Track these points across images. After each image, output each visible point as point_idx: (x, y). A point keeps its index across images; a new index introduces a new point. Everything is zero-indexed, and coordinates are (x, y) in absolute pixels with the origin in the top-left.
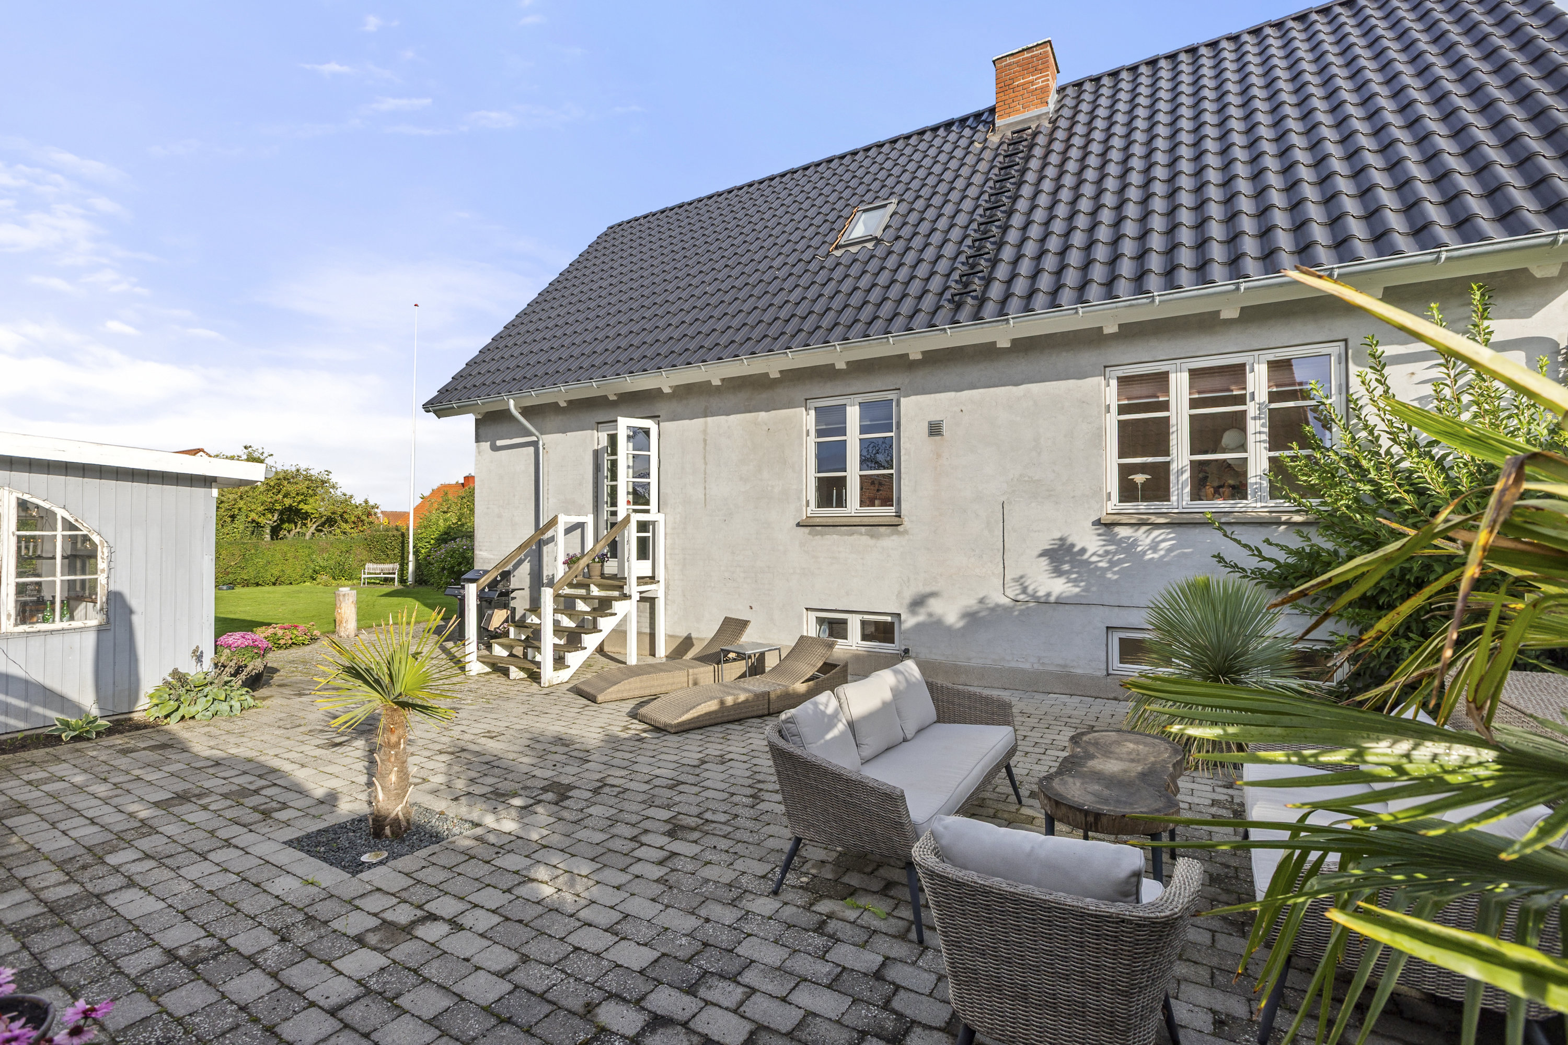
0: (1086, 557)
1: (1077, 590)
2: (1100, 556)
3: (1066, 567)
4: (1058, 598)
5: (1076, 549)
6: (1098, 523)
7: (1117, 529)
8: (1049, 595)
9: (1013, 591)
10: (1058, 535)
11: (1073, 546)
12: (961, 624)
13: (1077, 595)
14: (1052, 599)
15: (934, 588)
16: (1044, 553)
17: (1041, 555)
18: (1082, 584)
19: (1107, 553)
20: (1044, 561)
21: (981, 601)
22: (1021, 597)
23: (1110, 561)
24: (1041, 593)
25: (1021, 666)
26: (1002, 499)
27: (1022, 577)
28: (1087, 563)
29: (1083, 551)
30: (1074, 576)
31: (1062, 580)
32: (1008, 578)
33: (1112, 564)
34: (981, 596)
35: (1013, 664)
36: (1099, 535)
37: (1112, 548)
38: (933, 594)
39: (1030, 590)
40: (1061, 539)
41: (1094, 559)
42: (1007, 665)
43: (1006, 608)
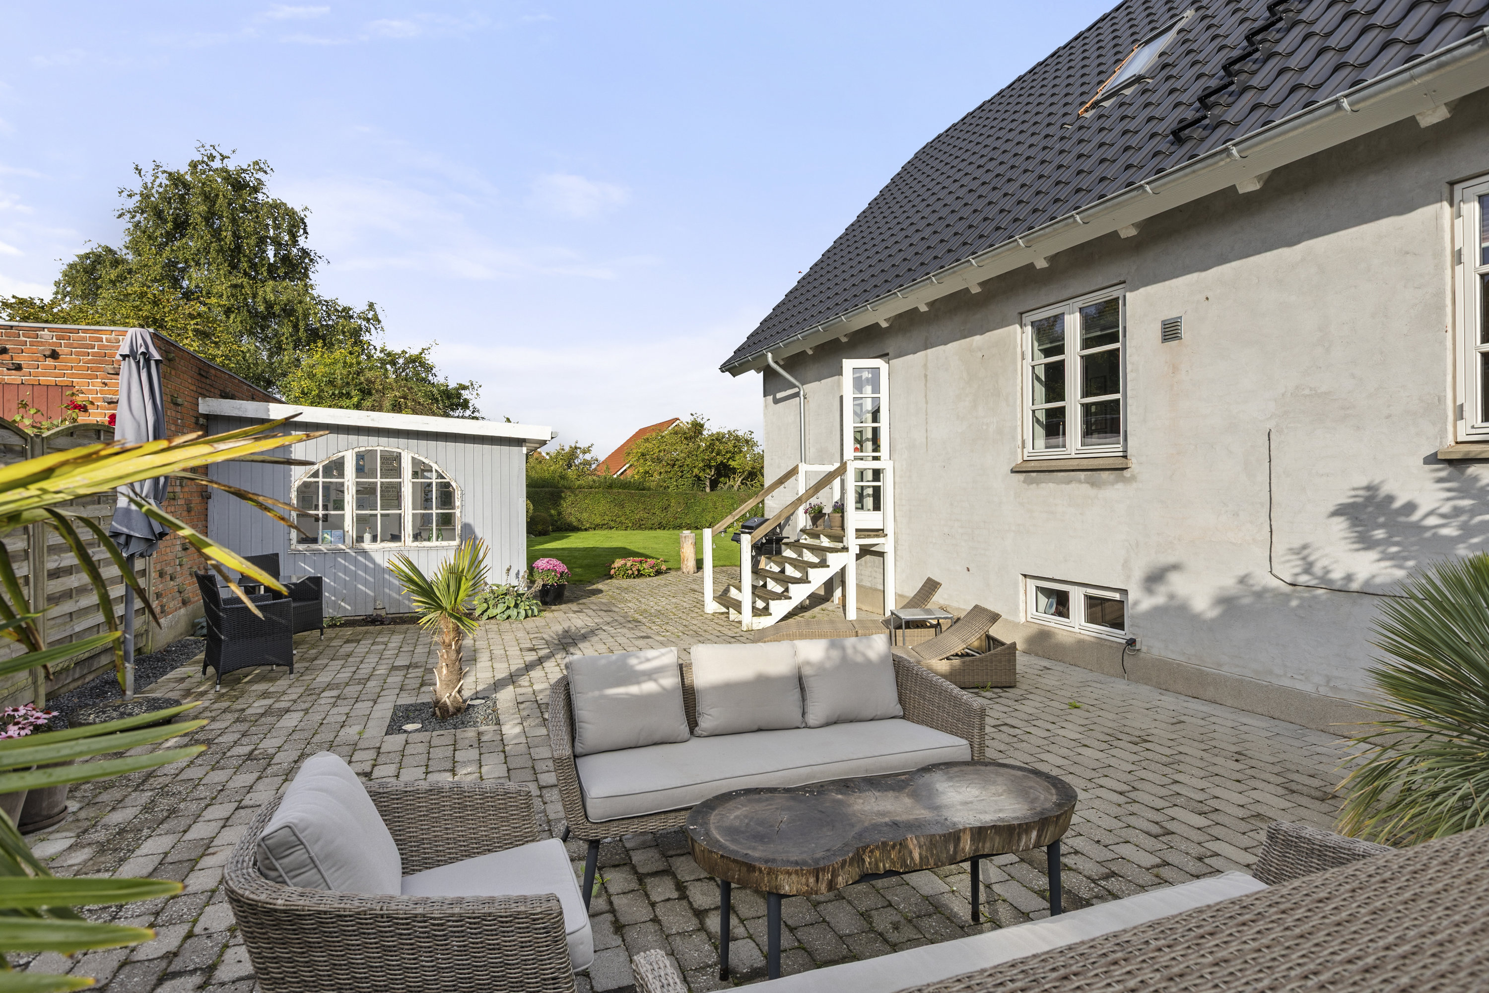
0: (1415, 517)
1: (1400, 574)
2: (1443, 516)
3: (1380, 534)
4: (1367, 582)
5: (1397, 504)
6: (1432, 459)
7: (1473, 470)
8: (1349, 578)
9: (1288, 570)
10: (1363, 481)
11: (1390, 499)
12: (1213, 613)
13: (1399, 583)
14: (1355, 586)
15: (1171, 559)
16: (1340, 511)
17: (1336, 513)
18: (1411, 563)
19: (1457, 512)
20: (1340, 525)
21: (1242, 580)
22: (1304, 579)
23: (1464, 527)
24: (1337, 575)
25: (1299, 686)
26: (1269, 425)
27: (1305, 547)
28: (1418, 528)
29: (1410, 507)
30: (1394, 549)
31: (1373, 555)
32: (1279, 548)
33: (1468, 531)
34: (1242, 573)
35: (1286, 682)
36: (1440, 480)
37: (1466, 503)
38: (1175, 567)
39: (1317, 569)
40: (1368, 488)
41: (1432, 521)
42: (1275, 681)
43: (1277, 594)
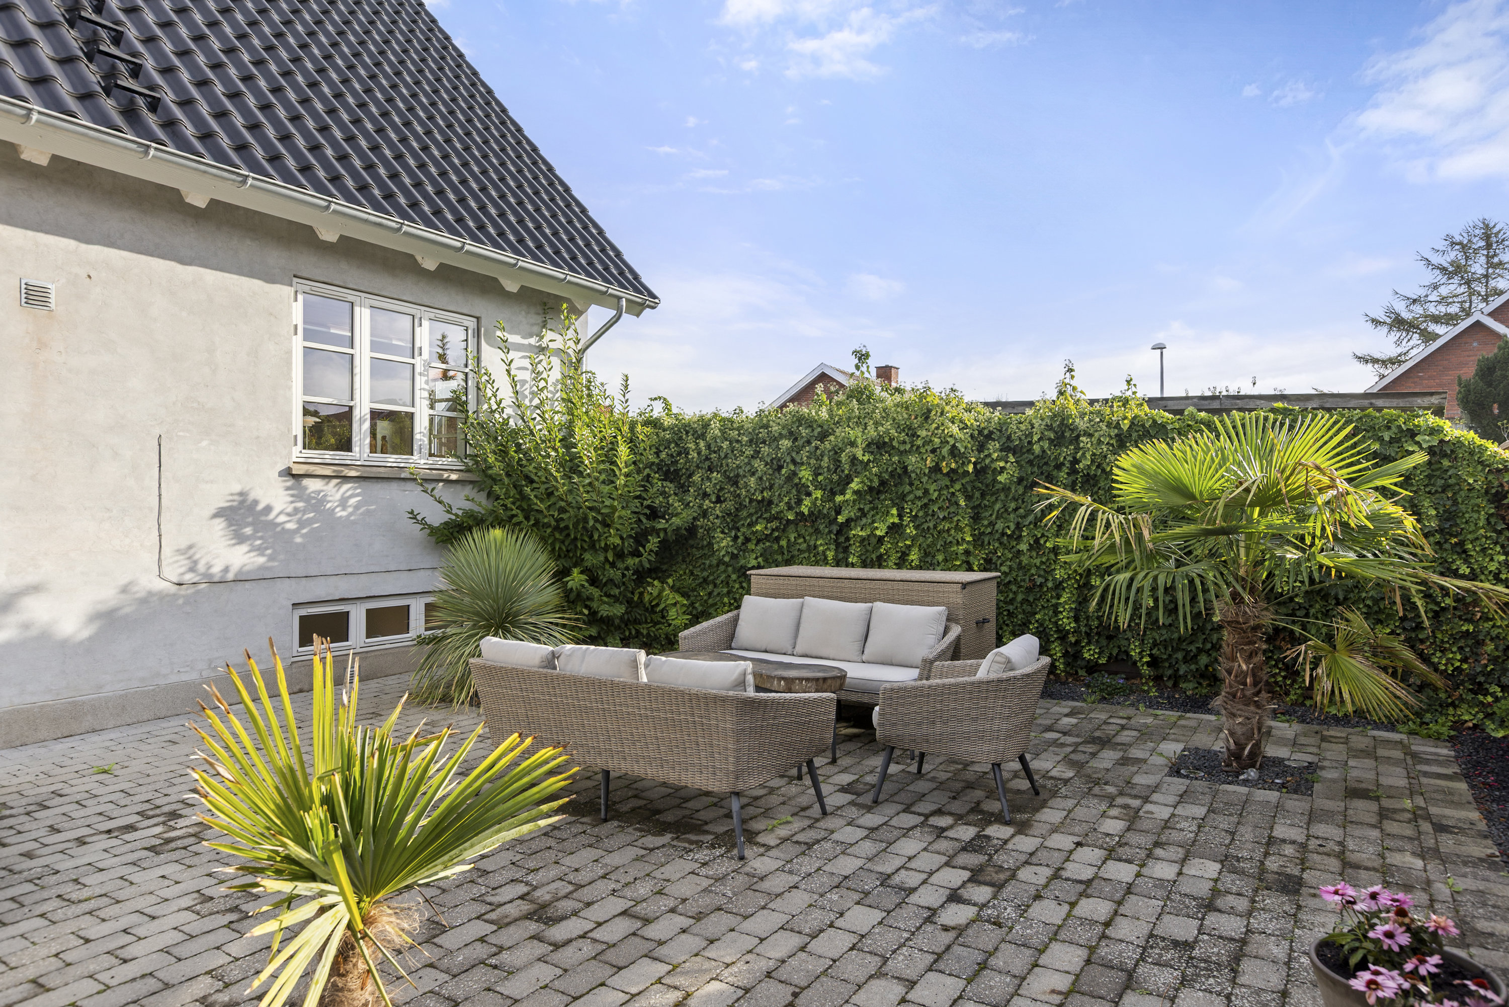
0: (271, 516)
1: (262, 560)
2: (289, 515)
3: (248, 531)
4: (240, 572)
5: (260, 507)
6: (285, 474)
7: (306, 482)
8: (226, 570)
9: (173, 571)
10: (237, 488)
11: (256, 502)
12: (86, 633)
13: (262, 568)
14: (230, 576)
16: (219, 513)
17: (216, 516)
18: (269, 552)
19: (296, 510)
20: (219, 524)
21: (124, 590)
22: (189, 577)
23: (299, 522)
24: (216, 570)
25: (185, 677)
26: (157, 431)
27: (190, 547)
28: (273, 524)
29: (268, 509)
30: (258, 542)
31: (244, 548)
32: (167, 551)
33: (302, 524)
34: (123, 581)
35: (174, 679)
36: (288, 489)
37: (300, 505)
38: (31, 589)
39: (201, 567)
40: (241, 494)
41: (282, 518)
42: (162, 682)
43: (162, 596)
